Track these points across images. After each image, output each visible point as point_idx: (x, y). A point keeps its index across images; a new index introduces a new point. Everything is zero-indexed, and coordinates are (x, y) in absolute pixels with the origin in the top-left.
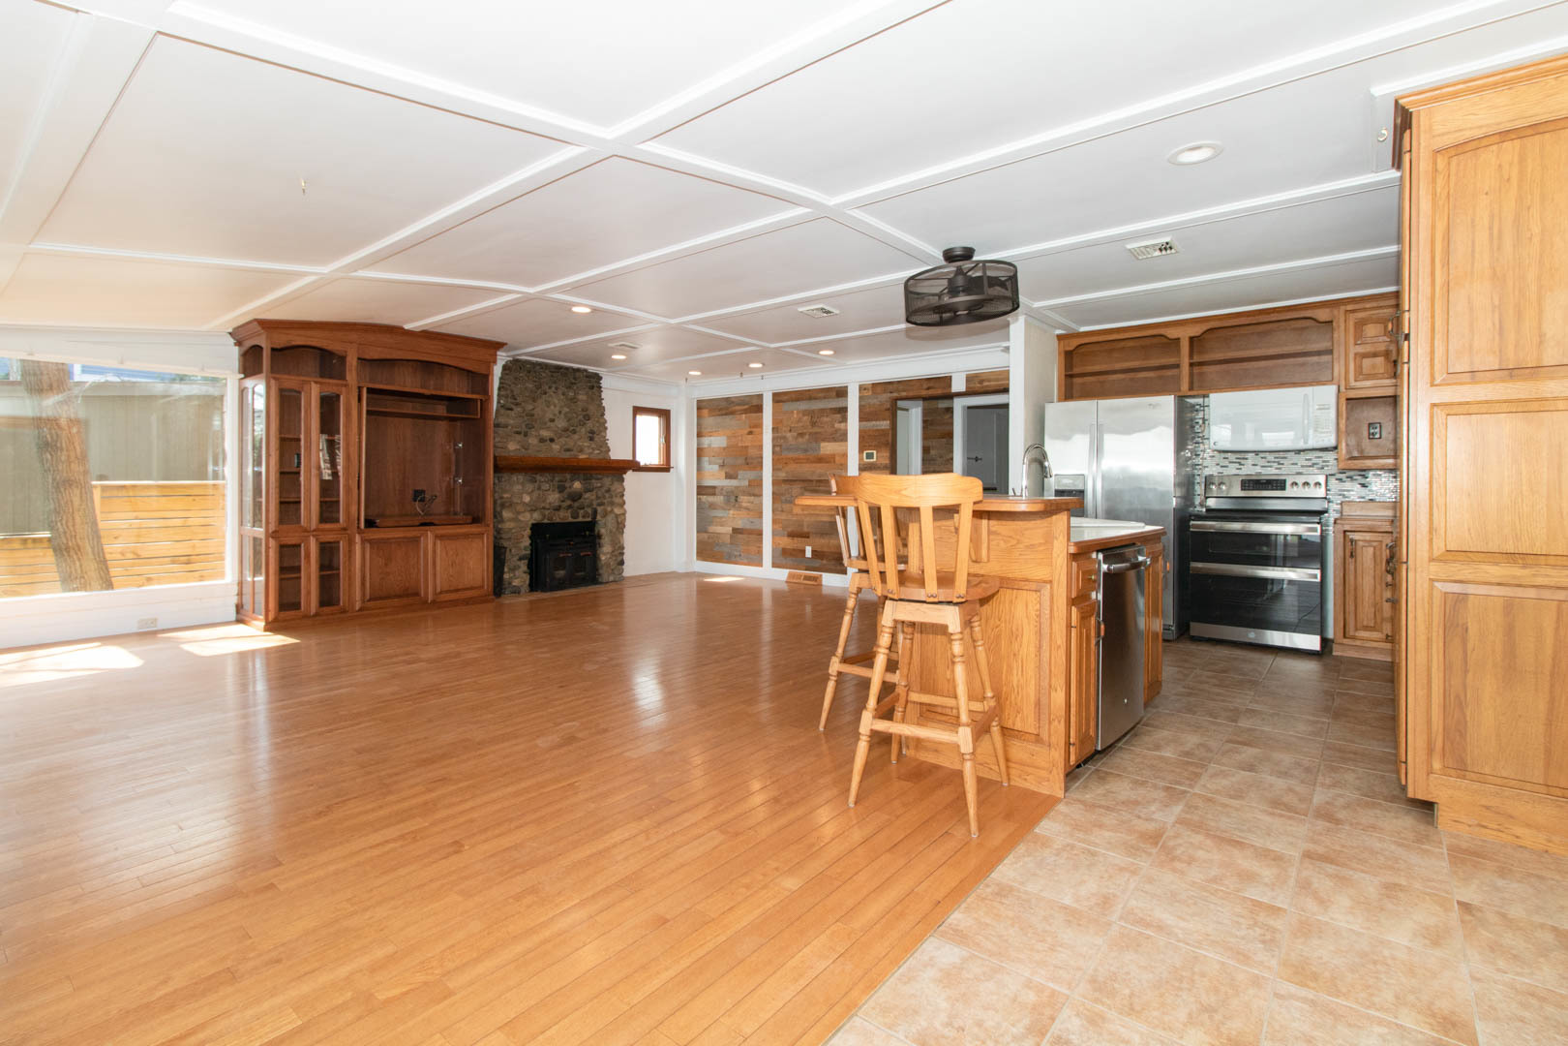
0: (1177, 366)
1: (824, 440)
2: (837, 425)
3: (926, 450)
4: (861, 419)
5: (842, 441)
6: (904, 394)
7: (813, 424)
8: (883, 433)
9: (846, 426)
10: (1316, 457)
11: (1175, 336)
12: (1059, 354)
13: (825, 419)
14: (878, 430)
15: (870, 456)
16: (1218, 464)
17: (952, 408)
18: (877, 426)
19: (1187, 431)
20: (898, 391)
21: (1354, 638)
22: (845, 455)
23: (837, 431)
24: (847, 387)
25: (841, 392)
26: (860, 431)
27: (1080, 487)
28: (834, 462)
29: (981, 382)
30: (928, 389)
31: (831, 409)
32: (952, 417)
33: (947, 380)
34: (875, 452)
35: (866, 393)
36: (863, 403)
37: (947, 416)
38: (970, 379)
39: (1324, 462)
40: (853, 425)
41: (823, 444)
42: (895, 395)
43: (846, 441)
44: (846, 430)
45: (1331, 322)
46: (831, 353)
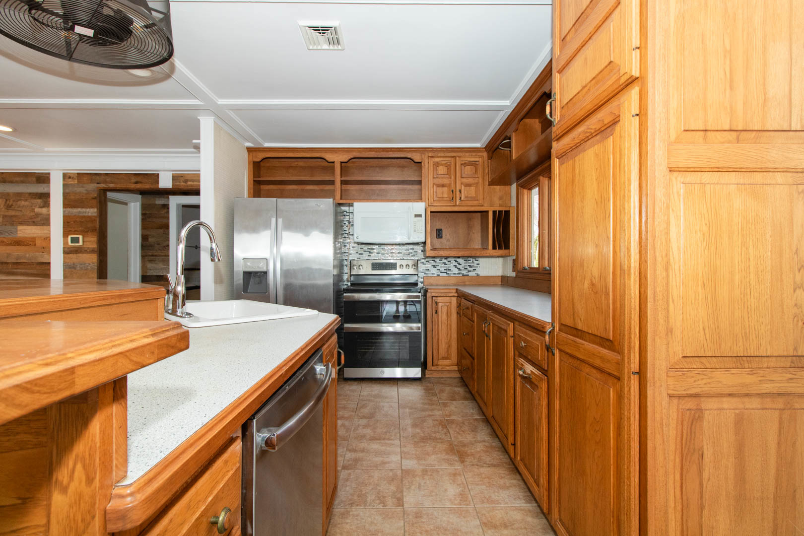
0: (332, 183)
1: (22, 223)
2: (37, 210)
3: (144, 238)
4: (66, 205)
5: (43, 225)
6: (112, 186)
7: (9, 207)
8: (90, 219)
9: (49, 211)
10: (411, 249)
11: (332, 160)
12: (249, 163)
13: (23, 203)
14: (84, 217)
15: (73, 240)
16: (357, 253)
17: (169, 205)
18: (83, 212)
19: (340, 229)
20: (105, 182)
21: (437, 365)
22: (48, 239)
23: (38, 215)
24: (49, 174)
25: (43, 178)
26: (64, 217)
27: (265, 269)
28: (35, 245)
29: (186, 181)
30: (136, 183)
31: (30, 194)
32: (168, 212)
33: (155, 177)
34: (81, 237)
35: (70, 182)
36: (67, 191)
37: (163, 211)
38: (175, 178)
39: (415, 252)
40: (57, 211)
41: (20, 228)
42: (103, 186)
43: (49, 225)
44: (49, 215)
45: (420, 163)
46: (9, 130)
